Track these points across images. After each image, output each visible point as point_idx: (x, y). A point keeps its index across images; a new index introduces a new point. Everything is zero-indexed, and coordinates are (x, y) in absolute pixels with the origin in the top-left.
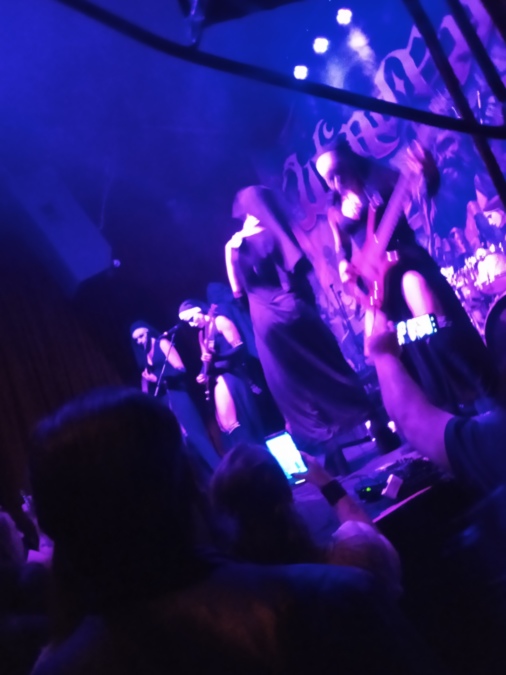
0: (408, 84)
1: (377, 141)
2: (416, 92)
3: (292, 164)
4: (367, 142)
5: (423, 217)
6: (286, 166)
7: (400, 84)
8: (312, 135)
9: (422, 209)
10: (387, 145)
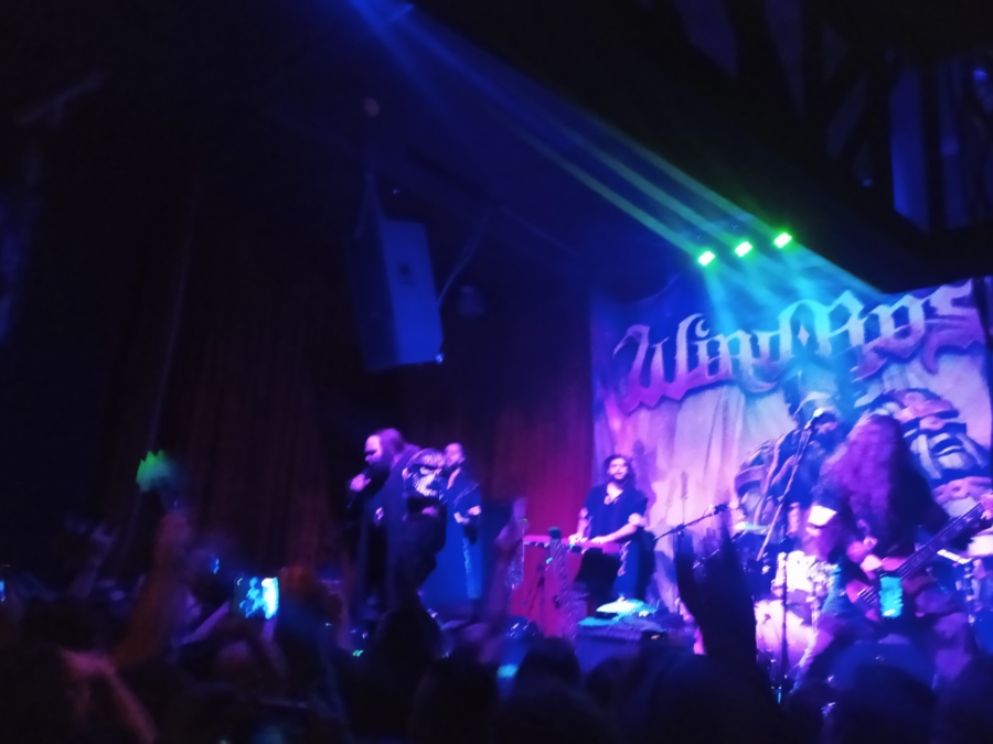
0: (812, 340)
1: (751, 372)
2: (817, 353)
3: (640, 335)
4: (741, 367)
6: (631, 331)
7: (804, 336)
8: (681, 321)
10: (761, 383)
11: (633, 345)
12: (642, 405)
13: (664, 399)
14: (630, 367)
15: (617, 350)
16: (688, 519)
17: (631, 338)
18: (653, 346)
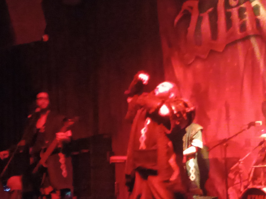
11: (187, 16)
12: (197, 58)
13: (212, 52)
14: (186, 32)
15: (176, 21)
16: (232, 134)
17: (185, 11)
18: (202, 15)
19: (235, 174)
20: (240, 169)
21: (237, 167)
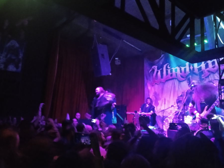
0: (193, 69)
1: (180, 76)
2: (194, 71)
3: (155, 68)
4: (177, 75)
5: (183, 98)
6: (153, 67)
7: (191, 68)
8: (164, 65)
9: (184, 97)
10: (182, 78)
11: (153, 70)
12: (156, 83)
13: (161, 82)
14: (153, 75)
15: (150, 71)
16: (166, 109)
17: (153, 69)
18: (158, 70)
19: (166, 121)
20: (168, 120)
21: (167, 119)
